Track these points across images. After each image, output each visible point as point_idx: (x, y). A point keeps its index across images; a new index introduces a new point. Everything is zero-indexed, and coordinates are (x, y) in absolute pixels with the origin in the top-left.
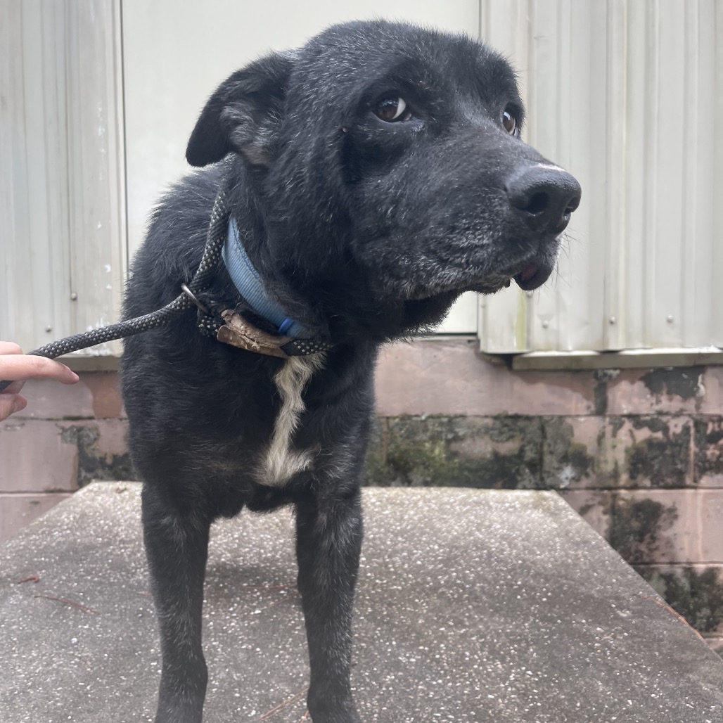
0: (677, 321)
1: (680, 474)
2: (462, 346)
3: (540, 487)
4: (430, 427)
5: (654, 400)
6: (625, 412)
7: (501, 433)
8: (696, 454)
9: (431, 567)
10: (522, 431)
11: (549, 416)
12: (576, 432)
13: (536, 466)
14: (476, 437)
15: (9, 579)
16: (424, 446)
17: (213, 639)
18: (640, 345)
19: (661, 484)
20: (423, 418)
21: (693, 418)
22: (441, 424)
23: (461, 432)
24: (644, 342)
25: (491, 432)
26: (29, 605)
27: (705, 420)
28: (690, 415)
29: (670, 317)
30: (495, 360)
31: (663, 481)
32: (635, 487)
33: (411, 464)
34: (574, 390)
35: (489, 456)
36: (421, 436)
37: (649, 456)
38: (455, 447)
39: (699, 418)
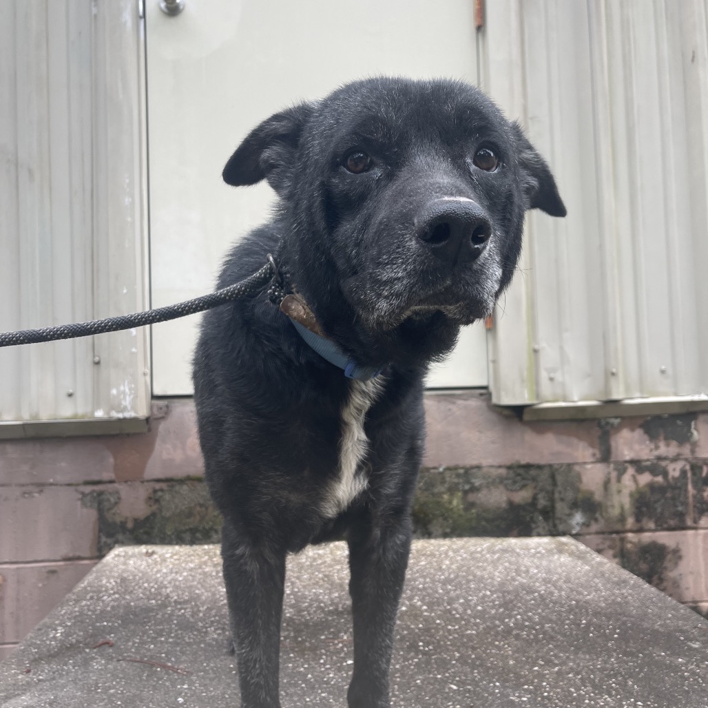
0: (670, 372)
1: (681, 516)
2: (474, 399)
3: (554, 533)
4: (448, 479)
5: (652, 446)
6: (628, 458)
7: (515, 482)
8: (694, 497)
9: (493, 612)
10: (534, 479)
11: (558, 464)
12: (585, 479)
13: (548, 513)
14: (492, 487)
15: (81, 645)
16: (442, 498)
17: (320, 691)
18: (638, 394)
19: (665, 526)
20: (441, 470)
21: (689, 462)
22: (458, 476)
23: (477, 483)
24: (642, 391)
25: (506, 482)
26: (115, 669)
27: (700, 463)
28: (686, 460)
29: (663, 367)
30: (506, 412)
31: (666, 523)
32: (640, 530)
33: (431, 516)
34: (580, 438)
35: (504, 505)
36: (440, 488)
37: (652, 499)
38: (472, 497)
39: (694, 461)
